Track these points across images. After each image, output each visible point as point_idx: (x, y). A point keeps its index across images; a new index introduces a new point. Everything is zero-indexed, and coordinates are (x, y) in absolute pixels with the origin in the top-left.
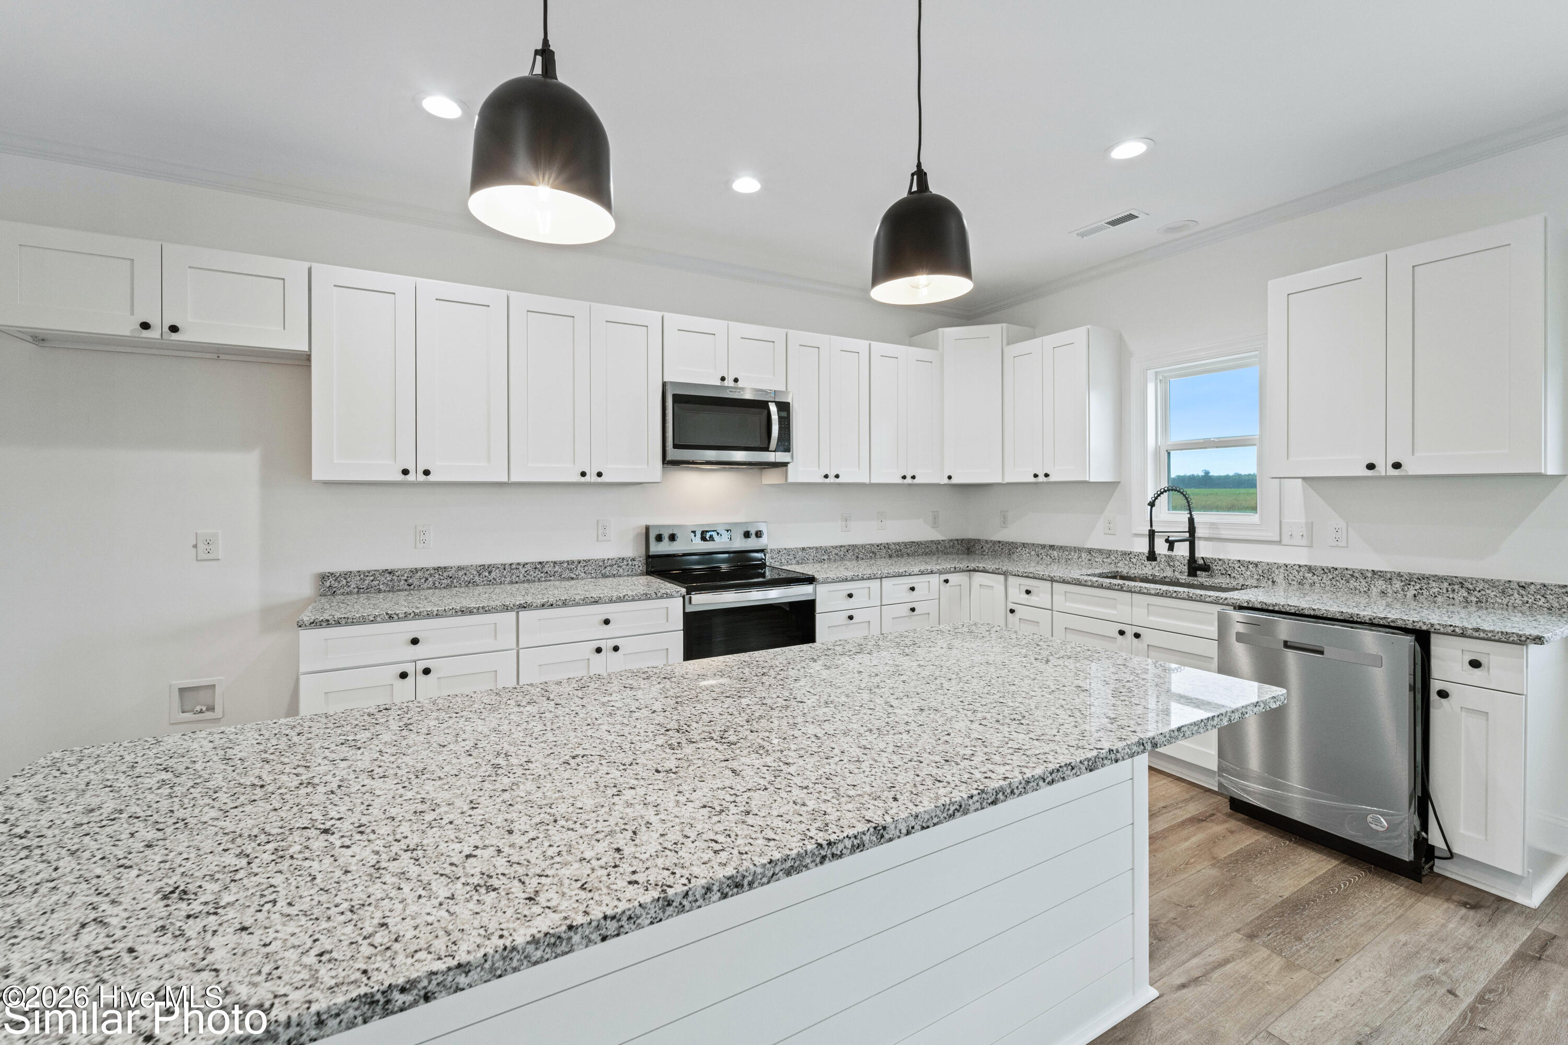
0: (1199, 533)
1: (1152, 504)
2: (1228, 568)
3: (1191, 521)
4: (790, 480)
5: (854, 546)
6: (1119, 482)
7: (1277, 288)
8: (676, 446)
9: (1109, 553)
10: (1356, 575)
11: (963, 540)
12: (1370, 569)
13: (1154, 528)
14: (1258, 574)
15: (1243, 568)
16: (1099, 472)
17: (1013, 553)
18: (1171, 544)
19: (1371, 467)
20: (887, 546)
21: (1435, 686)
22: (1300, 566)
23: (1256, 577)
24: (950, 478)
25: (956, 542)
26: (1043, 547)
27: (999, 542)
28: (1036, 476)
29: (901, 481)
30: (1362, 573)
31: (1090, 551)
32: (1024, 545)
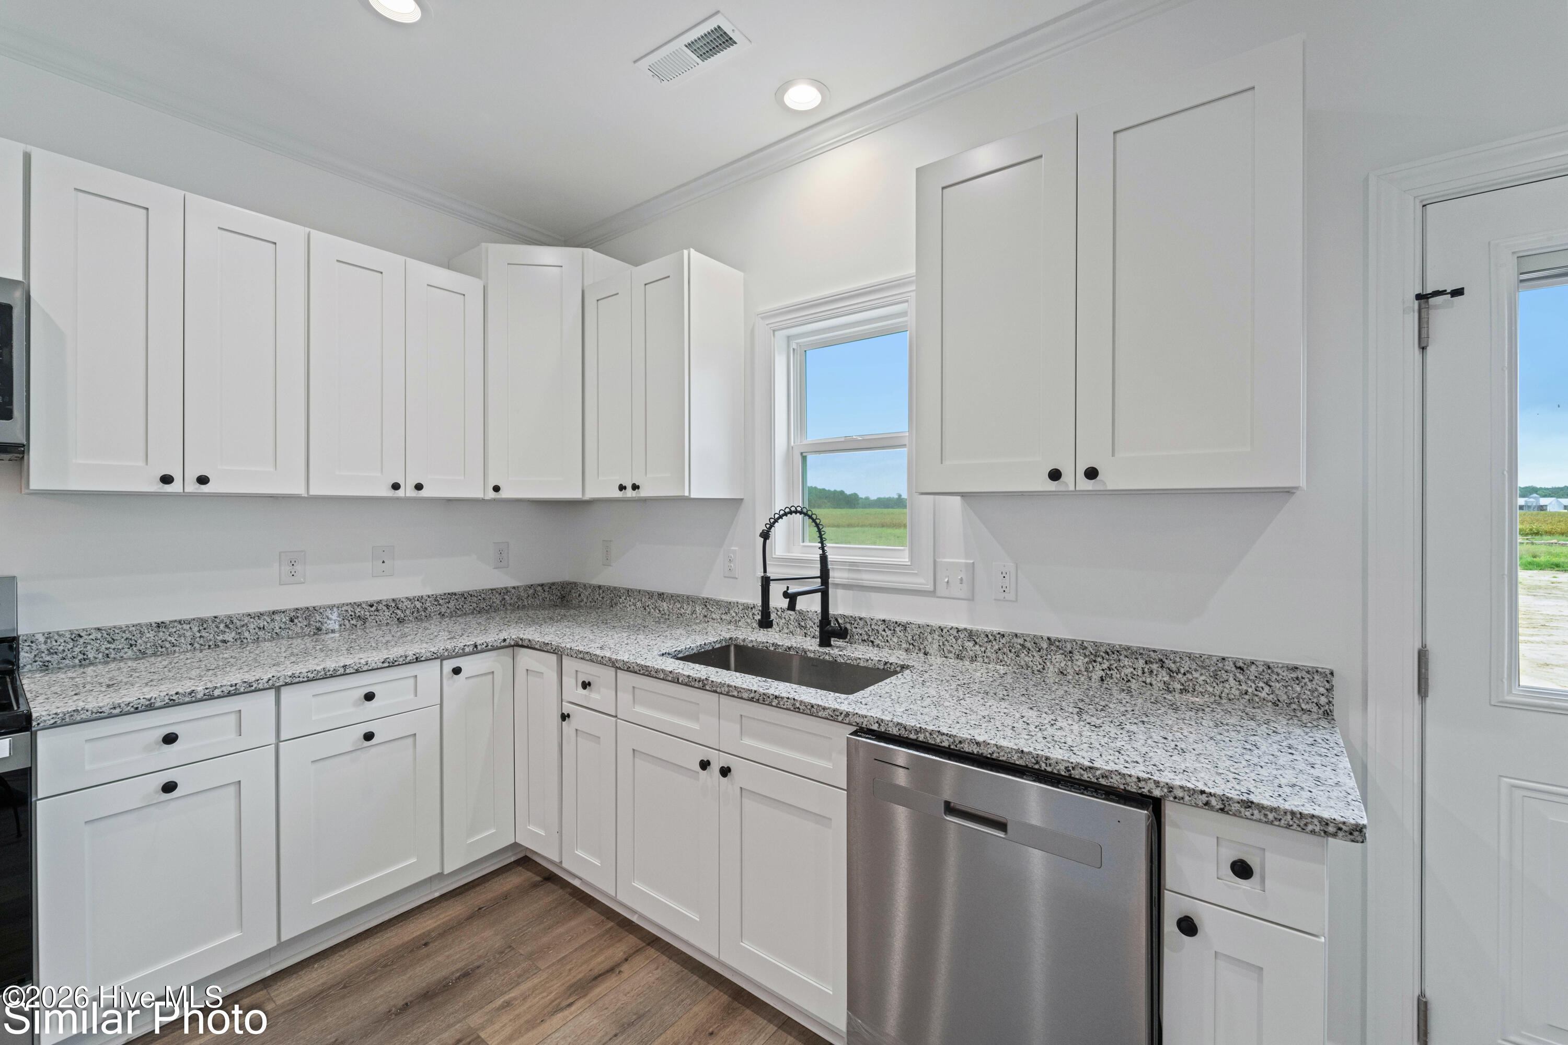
0: (835, 576)
1: (765, 535)
2: (871, 632)
3: (824, 559)
4: (46, 486)
5: (312, 611)
6: (742, 499)
10: (1028, 644)
11: (553, 584)
12: (1046, 635)
13: (768, 574)
14: (907, 642)
15: (889, 633)
17: (616, 604)
18: (792, 598)
19: (1055, 475)
20: (394, 605)
21: (1174, 905)
22: (958, 631)
23: (904, 646)
24: (496, 489)
25: (540, 588)
26: (650, 595)
27: (600, 587)
28: (622, 488)
29: (390, 492)
30: (1036, 641)
31: (706, 602)
32: (629, 592)
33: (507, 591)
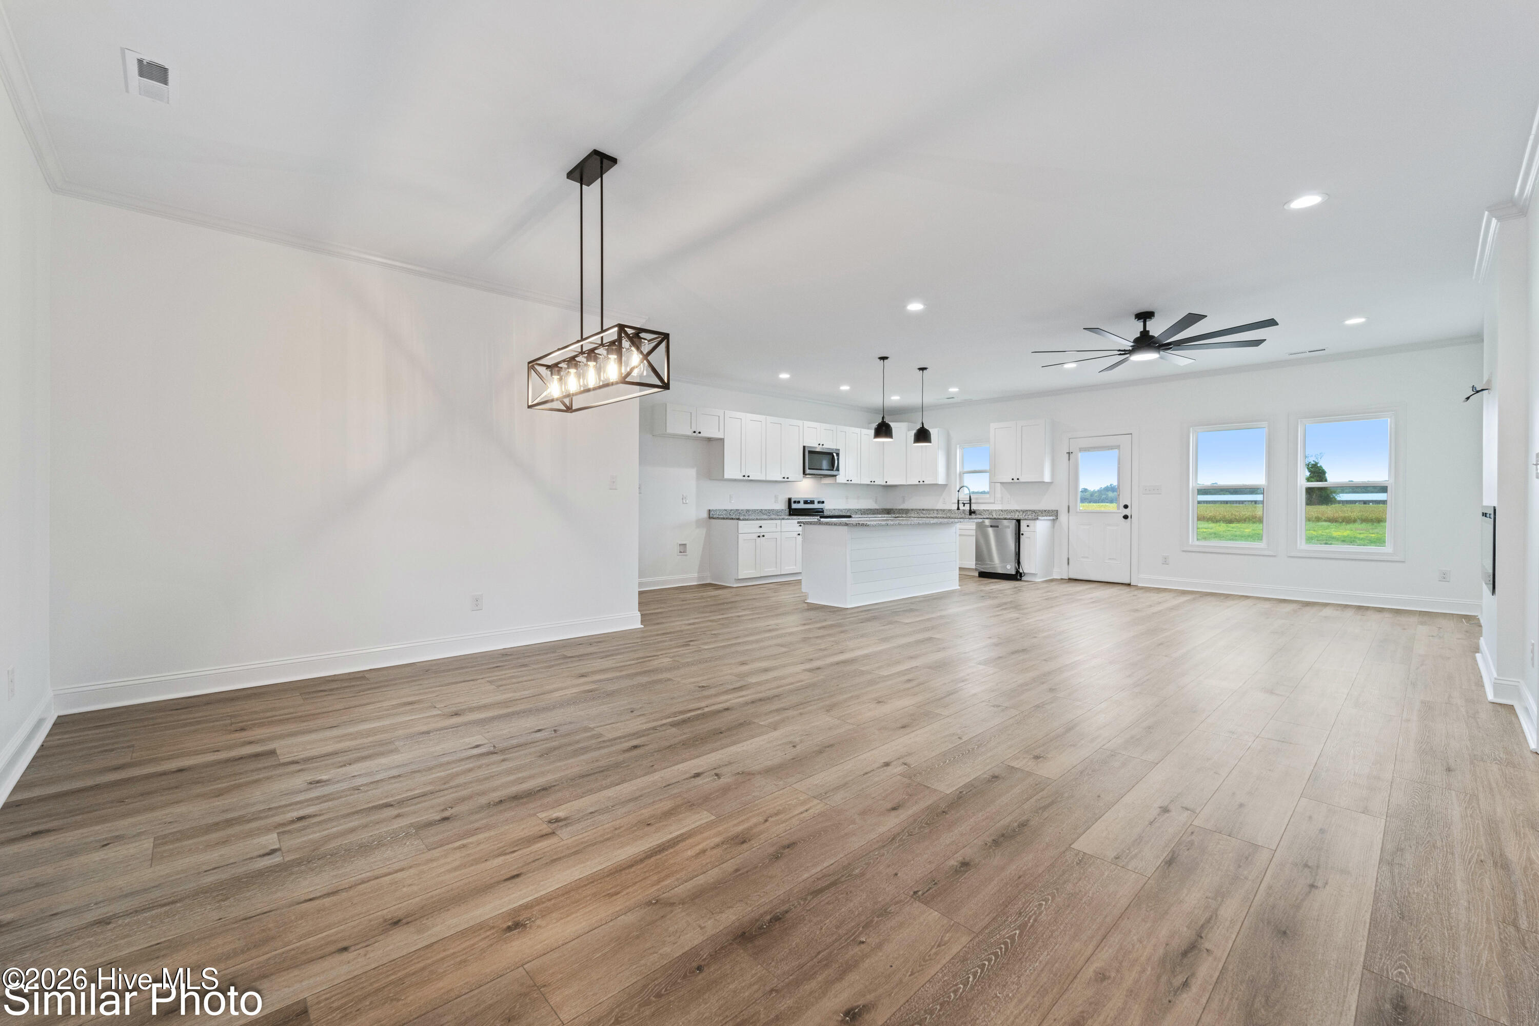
0: (972, 501)
1: (958, 491)
2: (981, 512)
4: (838, 481)
5: (850, 509)
6: (947, 484)
7: (993, 426)
8: (809, 469)
9: (944, 510)
13: (959, 499)
14: (989, 513)
15: (985, 512)
16: (941, 480)
17: (907, 513)
18: (964, 504)
19: (1013, 479)
20: (860, 510)
21: (1021, 533)
22: (999, 510)
24: (886, 482)
26: (920, 510)
27: (901, 509)
28: (919, 482)
29: (870, 483)
30: (1006, 508)
31: (937, 510)
32: (912, 510)
33: (878, 510)
